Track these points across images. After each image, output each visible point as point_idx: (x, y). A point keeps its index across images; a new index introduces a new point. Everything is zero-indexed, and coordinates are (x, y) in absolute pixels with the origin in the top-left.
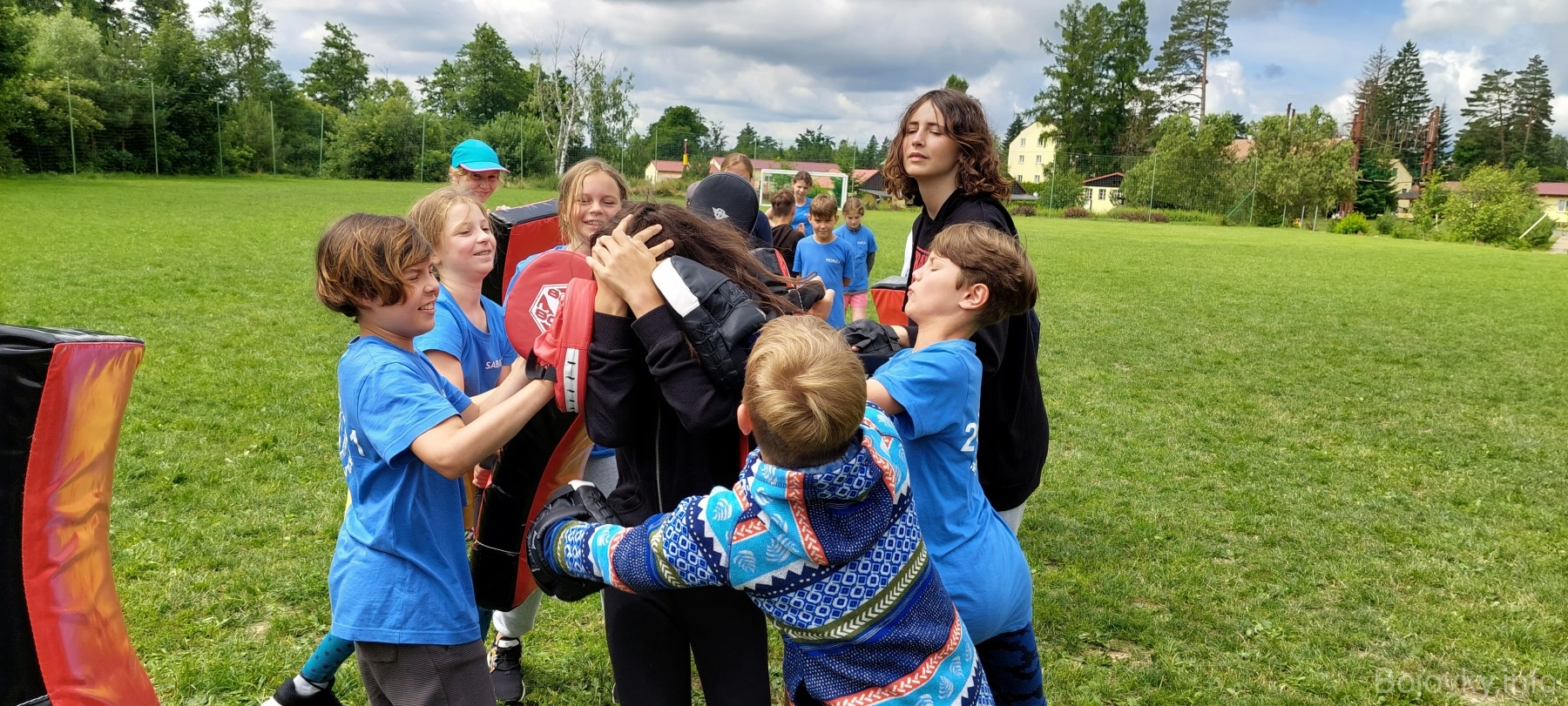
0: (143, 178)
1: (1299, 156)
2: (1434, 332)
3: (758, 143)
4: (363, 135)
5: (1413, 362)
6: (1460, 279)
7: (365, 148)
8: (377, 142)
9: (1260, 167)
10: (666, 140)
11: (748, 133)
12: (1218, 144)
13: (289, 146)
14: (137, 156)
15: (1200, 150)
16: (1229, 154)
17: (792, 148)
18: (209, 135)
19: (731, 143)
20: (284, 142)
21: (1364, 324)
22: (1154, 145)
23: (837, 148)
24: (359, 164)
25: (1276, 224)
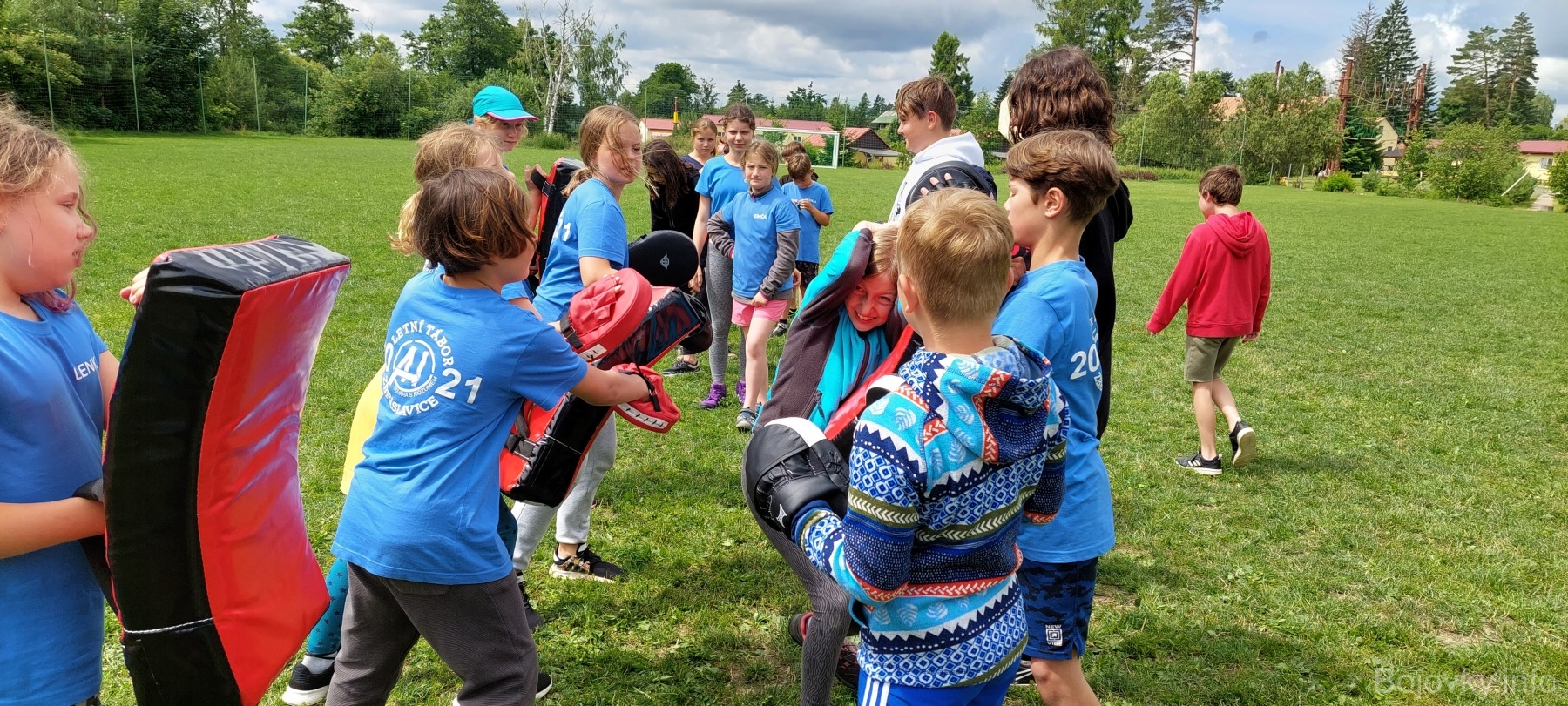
0: (123, 135)
1: (1286, 113)
2: (1416, 286)
3: (749, 101)
4: (349, 92)
5: (1395, 315)
6: (1443, 235)
7: (350, 105)
8: (362, 99)
9: (1248, 125)
10: (657, 98)
11: (739, 90)
12: (1207, 102)
13: (273, 103)
14: (117, 113)
15: (1189, 107)
16: (1218, 111)
17: (783, 106)
18: (191, 91)
19: (722, 101)
20: (269, 98)
21: (1349, 279)
22: (1144, 102)
23: (829, 106)
24: (343, 122)
25: (1264, 181)
